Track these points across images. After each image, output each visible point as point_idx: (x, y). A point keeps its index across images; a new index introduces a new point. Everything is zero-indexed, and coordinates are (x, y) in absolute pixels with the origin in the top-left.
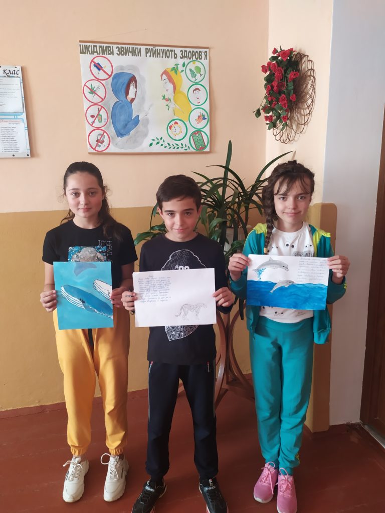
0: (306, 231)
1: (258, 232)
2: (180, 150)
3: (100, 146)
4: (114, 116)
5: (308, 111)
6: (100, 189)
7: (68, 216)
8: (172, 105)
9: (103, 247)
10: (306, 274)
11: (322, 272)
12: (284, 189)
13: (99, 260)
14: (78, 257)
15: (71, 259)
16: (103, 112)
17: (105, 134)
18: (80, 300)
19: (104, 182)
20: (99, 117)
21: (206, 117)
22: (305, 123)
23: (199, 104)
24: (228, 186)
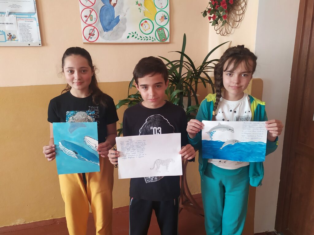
0: (246, 100)
1: (208, 100)
2: (149, 41)
3: (91, 38)
4: (101, 16)
5: (241, 12)
6: (90, 68)
7: (67, 88)
8: (143, 8)
9: (92, 111)
10: (248, 135)
11: (261, 133)
12: (231, 67)
13: (89, 121)
14: (73, 119)
15: (68, 120)
16: (93, 14)
17: (95, 29)
18: (74, 152)
19: (93, 63)
20: (90, 16)
21: (167, 17)
22: (240, 20)
23: (162, 8)
24: (183, 66)
